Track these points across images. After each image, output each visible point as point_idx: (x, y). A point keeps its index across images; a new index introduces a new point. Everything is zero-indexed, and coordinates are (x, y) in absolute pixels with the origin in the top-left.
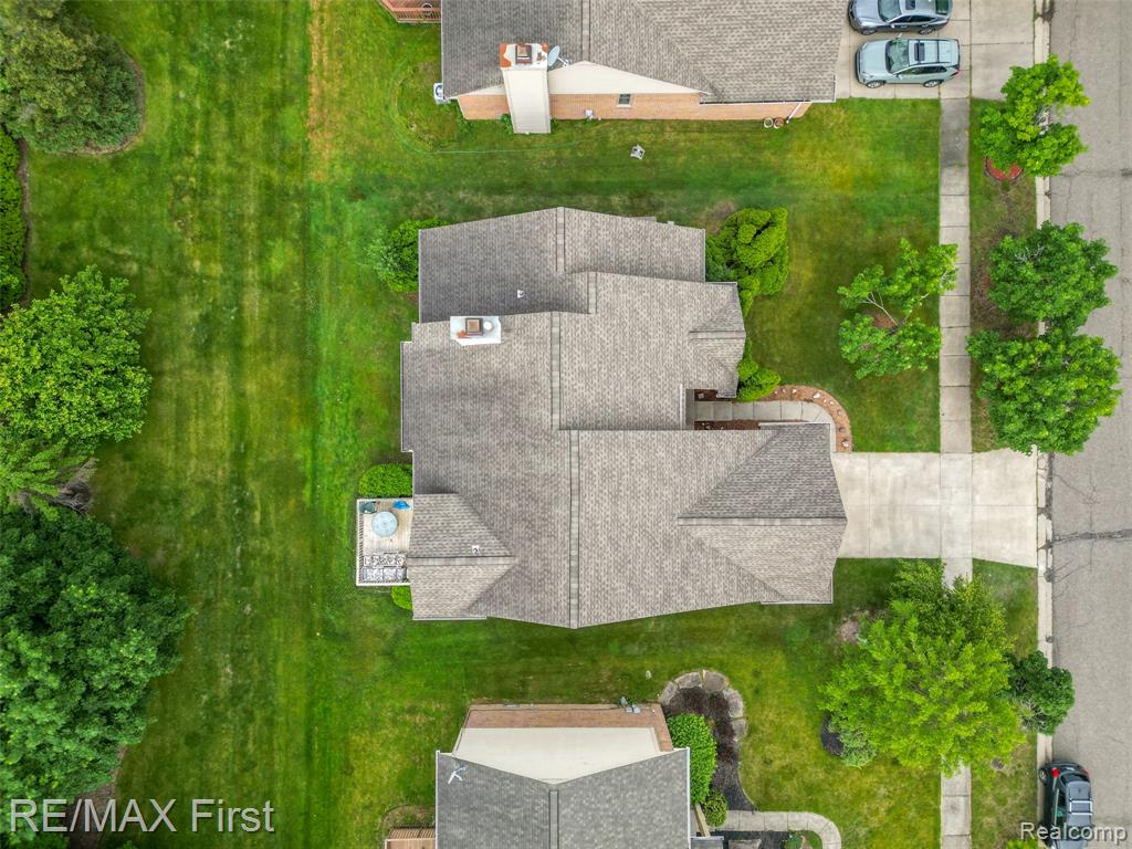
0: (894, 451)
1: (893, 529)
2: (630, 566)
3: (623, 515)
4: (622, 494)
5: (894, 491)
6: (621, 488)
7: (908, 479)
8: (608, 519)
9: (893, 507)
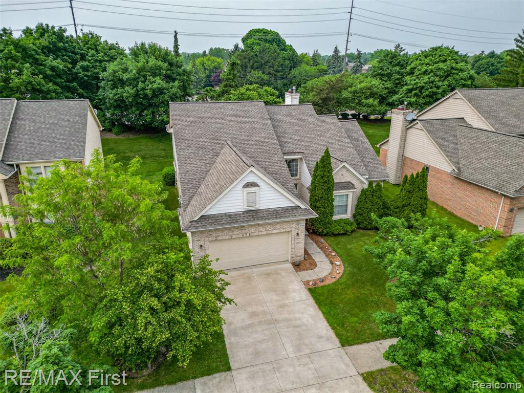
0: (324, 313)
1: (250, 326)
2: (201, 123)
3: (227, 119)
4: (238, 118)
5: (287, 320)
6: (241, 118)
7: (304, 328)
8: (225, 113)
9: (273, 322)
